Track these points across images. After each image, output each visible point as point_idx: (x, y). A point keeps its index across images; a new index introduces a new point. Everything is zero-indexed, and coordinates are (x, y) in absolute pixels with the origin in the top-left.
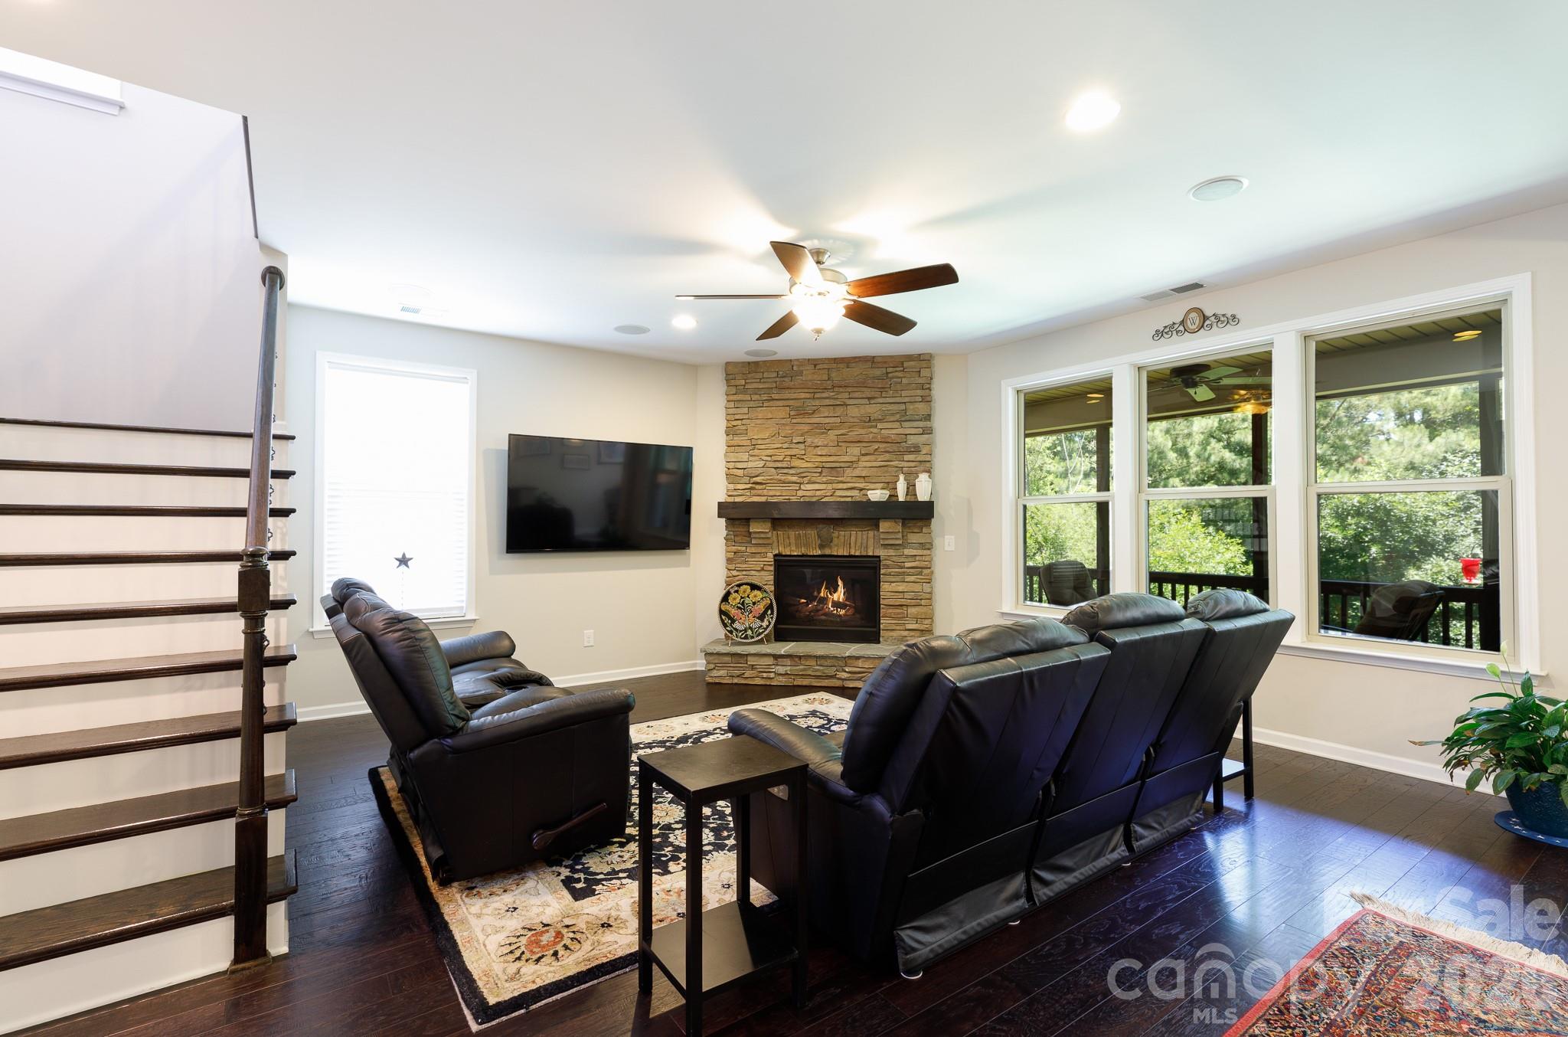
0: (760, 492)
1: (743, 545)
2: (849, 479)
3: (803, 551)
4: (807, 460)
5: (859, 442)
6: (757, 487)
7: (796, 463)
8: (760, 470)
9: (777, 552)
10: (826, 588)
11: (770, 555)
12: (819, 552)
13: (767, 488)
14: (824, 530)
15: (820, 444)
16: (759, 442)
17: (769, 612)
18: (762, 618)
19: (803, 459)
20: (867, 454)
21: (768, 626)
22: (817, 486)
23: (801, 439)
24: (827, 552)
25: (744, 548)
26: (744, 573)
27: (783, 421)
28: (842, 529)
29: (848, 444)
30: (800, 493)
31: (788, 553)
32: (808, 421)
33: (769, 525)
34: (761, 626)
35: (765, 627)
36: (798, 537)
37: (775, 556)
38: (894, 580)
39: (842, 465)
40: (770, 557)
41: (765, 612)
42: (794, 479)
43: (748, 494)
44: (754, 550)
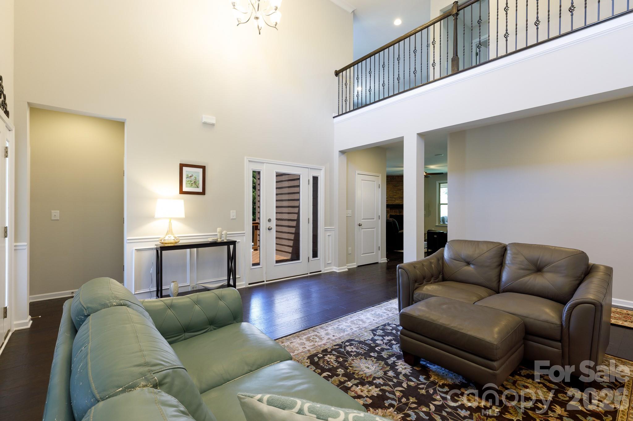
3: (396, 214)
7: (394, 196)
11: (389, 215)
12: (399, 214)
23: (395, 192)
24: (401, 214)
30: (395, 202)
32: (397, 188)
36: (395, 211)
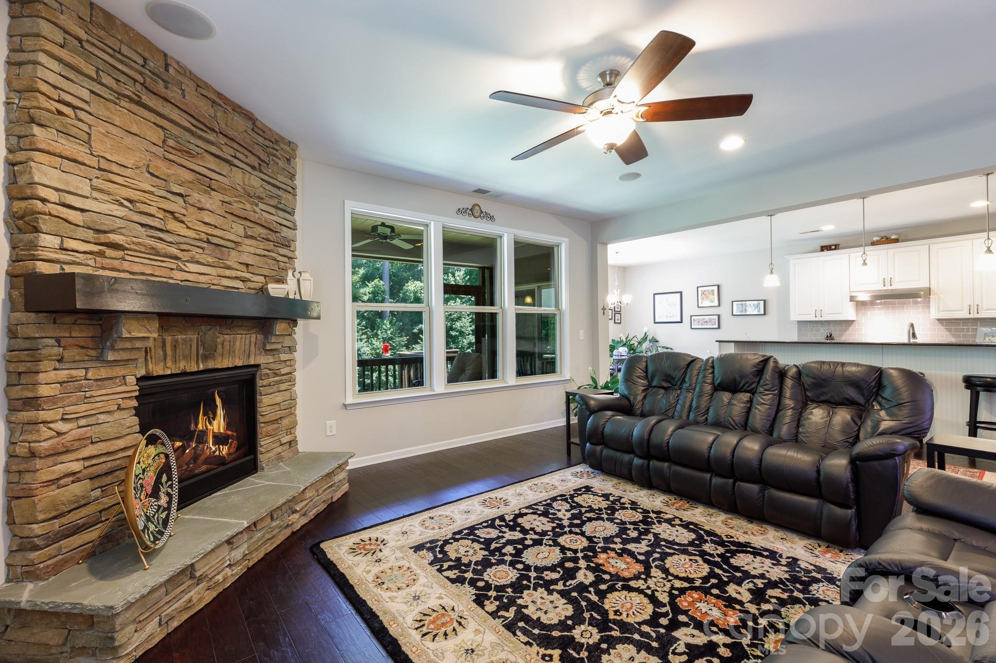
0: (116, 263)
1: (82, 365)
2: (235, 266)
3: (182, 366)
4: (190, 225)
5: (246, 219)
6: (109, 252)
8: (119, 223)
9: (142, 372)
10: (204, 415)
11: (131, 380)
12: (201, 367)
13: (127, 258)
14: (210, 333)
15: (208, 206)
16: (115, 168)
17: (164, 478)
18: (155, 493)
19: (183, 222)
20: (252, 237)
21: (169, 503)
22: (203, 269)
25: (82, 373)
26: (82, 422)
27: (154, 149)
28: (229, 332)
29: (235, 219)
31: (161, 373)
33: (156, 324)
34: (159, 507)
35: (166, 505)
36: (176, 346)
37: (139, 380)
38: (271, 391)
39: (229, 244)
40: (131, 385)
41: (158, 482)
42: (173, 250)
43: (91, 263)
44: (104, 373)
